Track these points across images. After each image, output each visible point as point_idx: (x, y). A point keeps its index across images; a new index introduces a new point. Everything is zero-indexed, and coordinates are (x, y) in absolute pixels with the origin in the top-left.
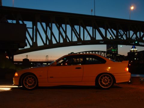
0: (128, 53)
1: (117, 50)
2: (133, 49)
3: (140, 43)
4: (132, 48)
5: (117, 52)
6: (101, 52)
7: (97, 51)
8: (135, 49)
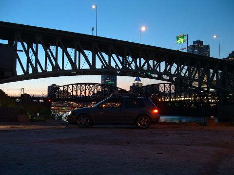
0: (131, 87)
1: (116, 82)
2: (136, 82)
3: (153, 75)
4: (136, 80)
5: (116, 84)
6: (97, 85)
7: (91, 84)
8: (139, 82)
